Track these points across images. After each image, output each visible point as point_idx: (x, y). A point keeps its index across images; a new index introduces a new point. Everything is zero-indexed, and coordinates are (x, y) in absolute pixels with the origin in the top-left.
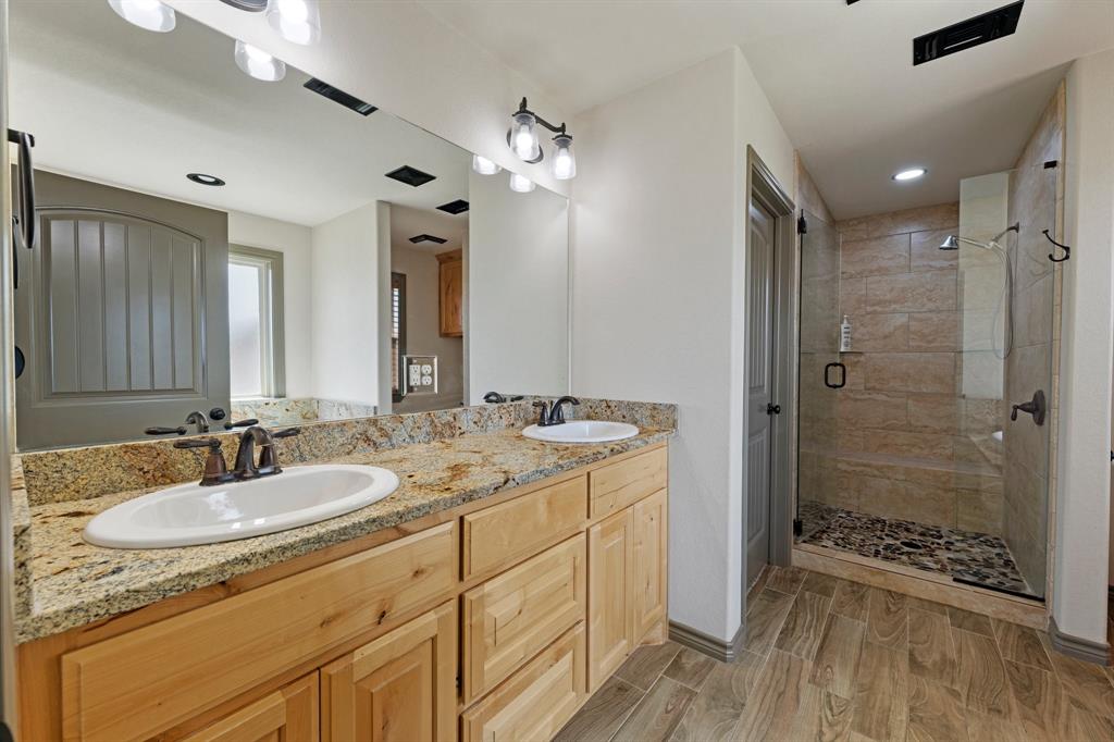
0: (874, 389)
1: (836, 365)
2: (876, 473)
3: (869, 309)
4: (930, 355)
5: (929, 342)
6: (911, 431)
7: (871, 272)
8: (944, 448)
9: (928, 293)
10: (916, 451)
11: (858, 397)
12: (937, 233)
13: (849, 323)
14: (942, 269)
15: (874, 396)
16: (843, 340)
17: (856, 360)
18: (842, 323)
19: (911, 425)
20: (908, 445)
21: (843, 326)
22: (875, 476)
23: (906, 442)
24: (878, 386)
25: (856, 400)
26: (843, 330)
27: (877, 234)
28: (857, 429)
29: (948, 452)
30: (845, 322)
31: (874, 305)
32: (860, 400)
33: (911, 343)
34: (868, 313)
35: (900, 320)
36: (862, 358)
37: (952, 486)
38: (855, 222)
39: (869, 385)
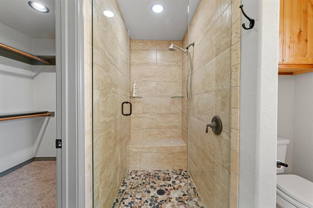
0: (146, 112)
1: (127, 103)
2: (147, 151)
3: (144, 79)
4: (163, 98)
5: (163, 93)
6: (158, 129)
7: (144, 64)
8: (168, 134)
9: (162, 74)
10: (159, 136)
11: (140, 116)
12: (165, 52)
13: (136, 84)
14: (166, 65)
15: (146, 115)
16: (134, 91)
17: (139, 100)
18: (134, 84)
19: (158, 126)
20: (157, 134)
21: (134, 85)
22: (146, 152)
23: (156, 133)
24: (147, 111)
25: (139, 117)
26: (134, 87)
27: (146, 48)
28: (140, 130)
29: (169, 135)
30: (135, 83)
31: (145, 77)
32: (141, 117)
33: (157, 94)
34: (144, 81)
35: (154, 84)
36: (141, 100)
37: (172, 152)
38: (138, 42)
39: (144, 111)
